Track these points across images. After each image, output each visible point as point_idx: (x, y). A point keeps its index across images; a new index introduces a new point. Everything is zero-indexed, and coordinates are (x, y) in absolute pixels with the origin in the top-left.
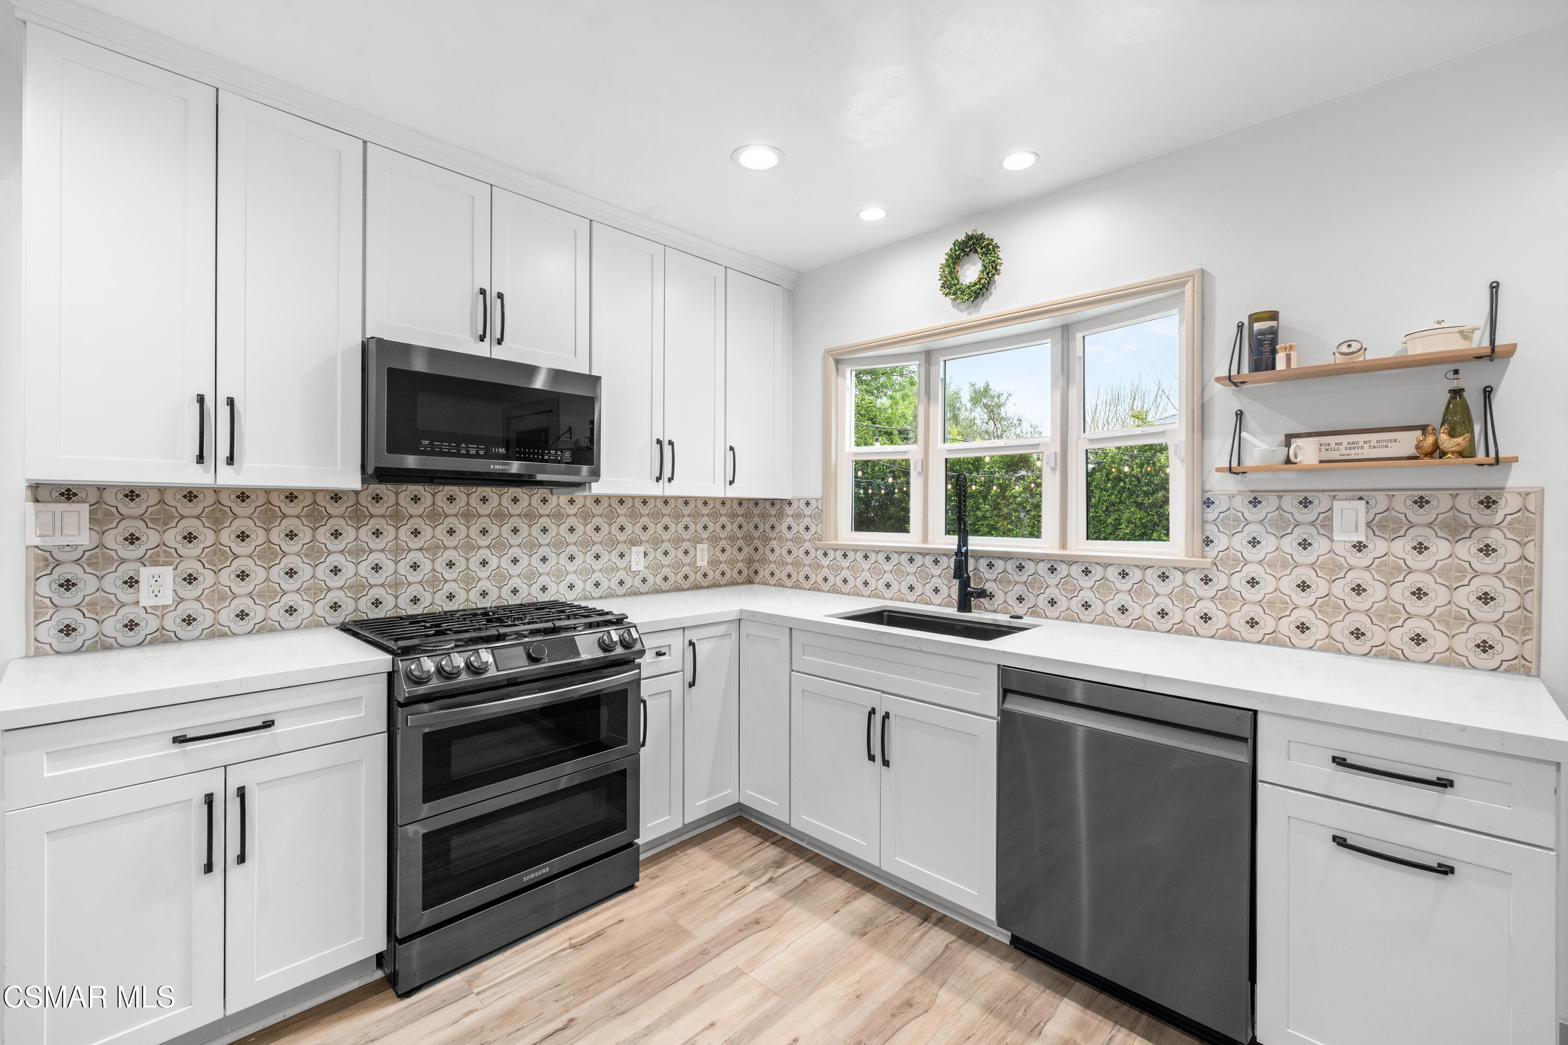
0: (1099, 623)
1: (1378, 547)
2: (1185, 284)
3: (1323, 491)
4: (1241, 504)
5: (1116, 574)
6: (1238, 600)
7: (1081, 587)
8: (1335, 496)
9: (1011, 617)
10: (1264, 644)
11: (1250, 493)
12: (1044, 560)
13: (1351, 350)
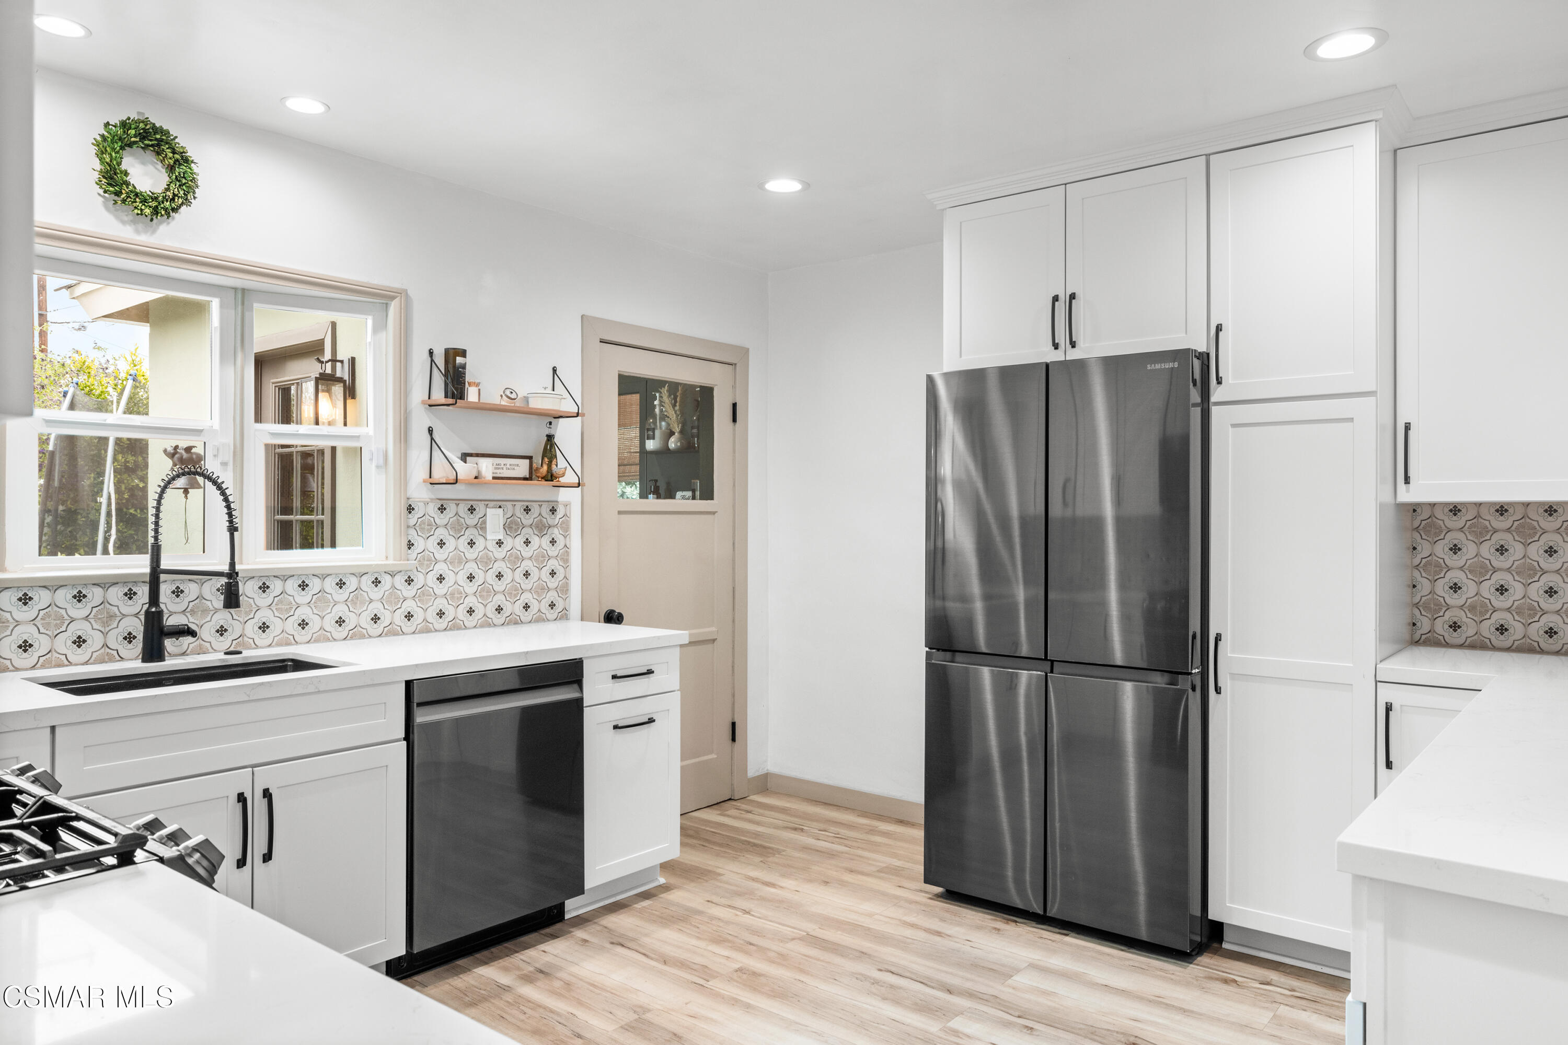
0: (317, 641)
1: (509, 543)
2: (393, 298)
3: (481, 500)
4: (432, 510)
5: (334, 584)
6: (431, 595)
7: (297, 604)
8: (487, 505)
9: (226, 653)
10: (448, 630)
11: (438, 501)
12: (253, 577)
13: (510, 395)
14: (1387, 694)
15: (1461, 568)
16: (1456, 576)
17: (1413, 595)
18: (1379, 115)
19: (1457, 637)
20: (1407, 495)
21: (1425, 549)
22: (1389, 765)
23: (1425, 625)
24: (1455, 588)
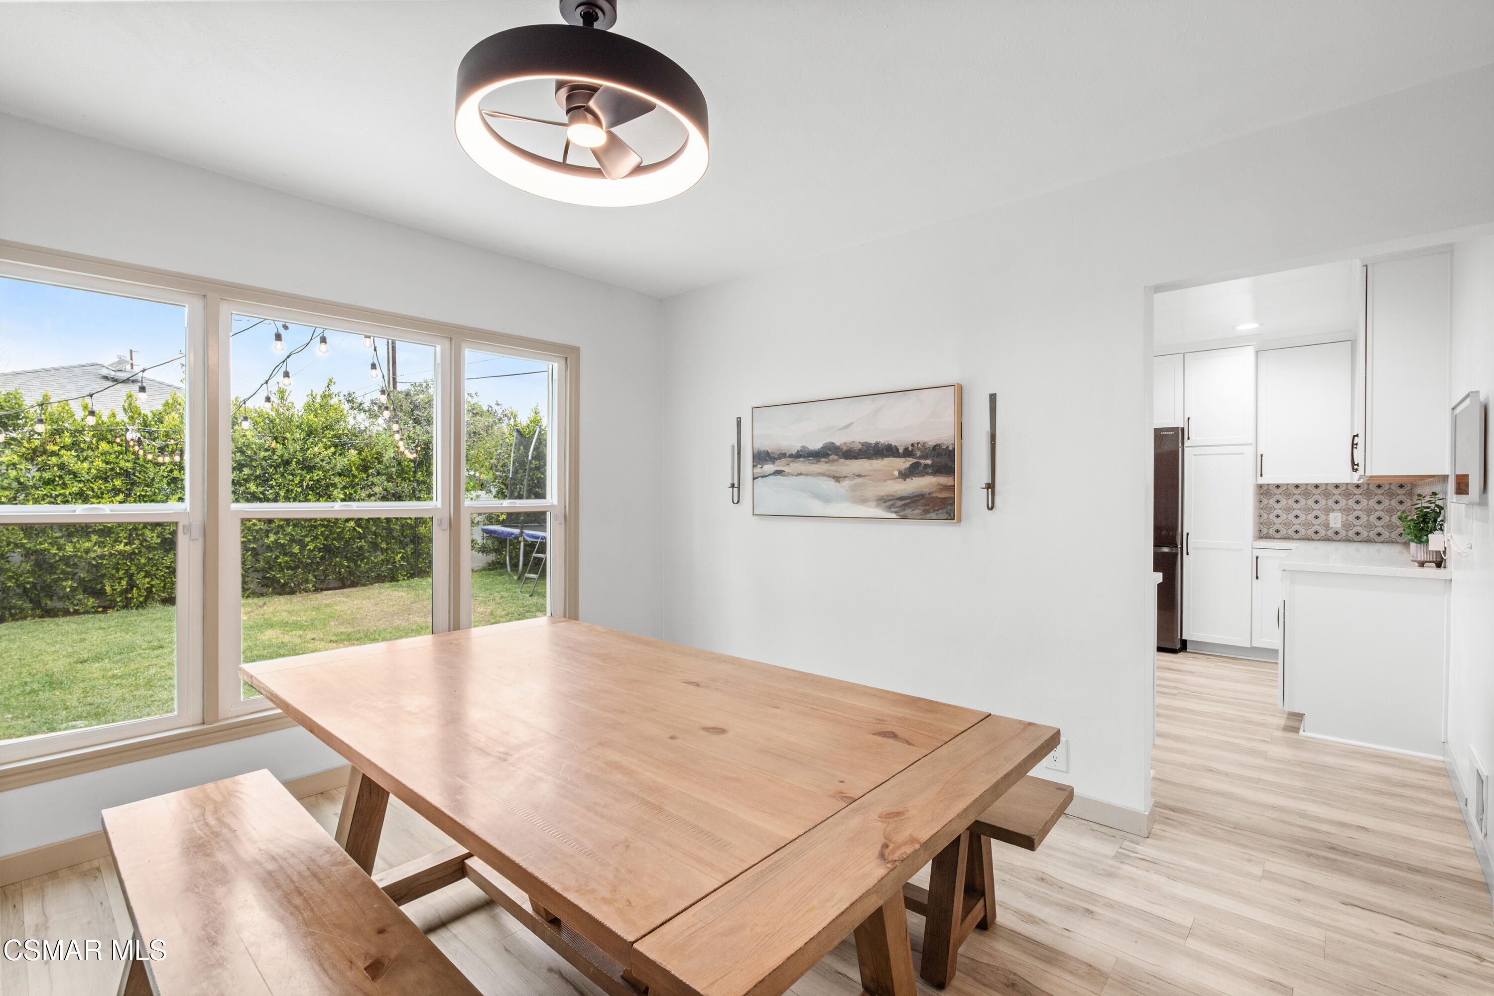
14: (1257, 553)
15: (1280, 509)
16: (1278, 512)
17: (1260, 519)
18: (1255, 343)
19: (1278, 535)
20: (1261, 481)
21: (1265, 502)
22: (1257, 578)
23: (1265, 531)
24: (1278, 516)
